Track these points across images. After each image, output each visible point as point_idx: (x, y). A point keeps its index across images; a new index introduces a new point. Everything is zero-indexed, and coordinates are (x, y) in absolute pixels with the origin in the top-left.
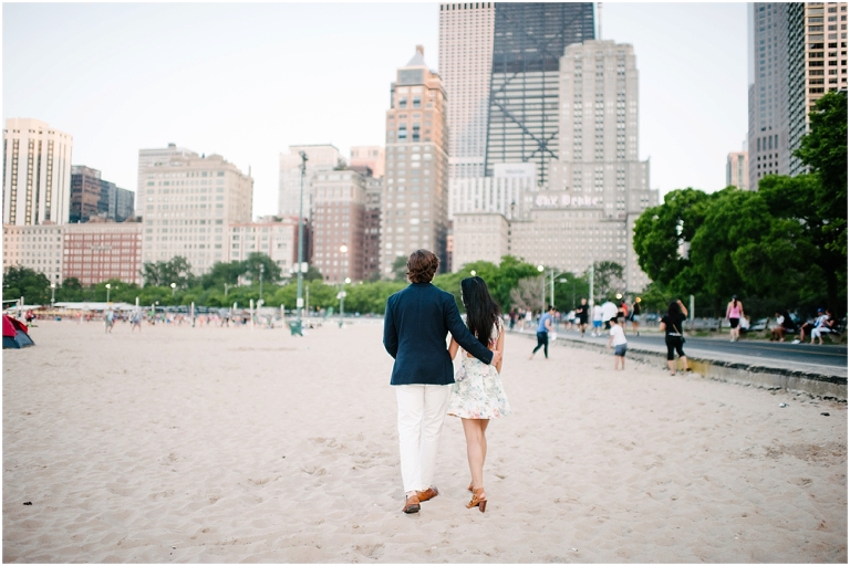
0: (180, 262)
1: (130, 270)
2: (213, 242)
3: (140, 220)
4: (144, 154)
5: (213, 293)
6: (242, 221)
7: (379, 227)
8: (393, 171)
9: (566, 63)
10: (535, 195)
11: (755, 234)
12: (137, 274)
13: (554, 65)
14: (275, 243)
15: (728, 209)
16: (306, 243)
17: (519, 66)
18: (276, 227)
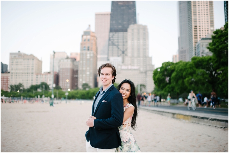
0: (20, 85)
1: (6, 87)
2: (30, 79)
3: (9, 73)
4: (11, 54)
5: (30, 94)
6: (39, 73)
7: (78, 74)
8: (82, 59)
9: (129, 30)
10: (121, 66)
11: (192, 74)
12: (8, 88)
13: (126, 30)
14: (48, 80)
15: (183, 67)
16: (57, 79)
17: (117, 31)
18: (49, 75)
